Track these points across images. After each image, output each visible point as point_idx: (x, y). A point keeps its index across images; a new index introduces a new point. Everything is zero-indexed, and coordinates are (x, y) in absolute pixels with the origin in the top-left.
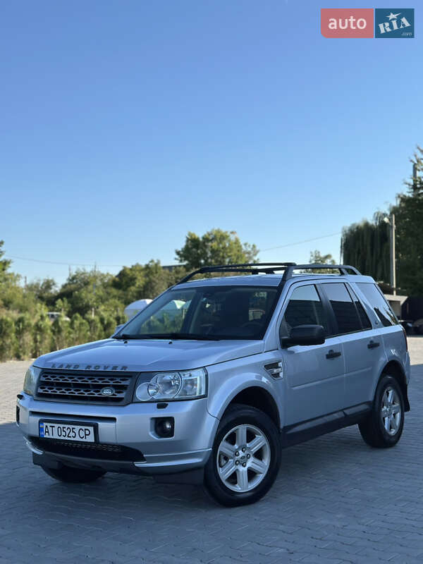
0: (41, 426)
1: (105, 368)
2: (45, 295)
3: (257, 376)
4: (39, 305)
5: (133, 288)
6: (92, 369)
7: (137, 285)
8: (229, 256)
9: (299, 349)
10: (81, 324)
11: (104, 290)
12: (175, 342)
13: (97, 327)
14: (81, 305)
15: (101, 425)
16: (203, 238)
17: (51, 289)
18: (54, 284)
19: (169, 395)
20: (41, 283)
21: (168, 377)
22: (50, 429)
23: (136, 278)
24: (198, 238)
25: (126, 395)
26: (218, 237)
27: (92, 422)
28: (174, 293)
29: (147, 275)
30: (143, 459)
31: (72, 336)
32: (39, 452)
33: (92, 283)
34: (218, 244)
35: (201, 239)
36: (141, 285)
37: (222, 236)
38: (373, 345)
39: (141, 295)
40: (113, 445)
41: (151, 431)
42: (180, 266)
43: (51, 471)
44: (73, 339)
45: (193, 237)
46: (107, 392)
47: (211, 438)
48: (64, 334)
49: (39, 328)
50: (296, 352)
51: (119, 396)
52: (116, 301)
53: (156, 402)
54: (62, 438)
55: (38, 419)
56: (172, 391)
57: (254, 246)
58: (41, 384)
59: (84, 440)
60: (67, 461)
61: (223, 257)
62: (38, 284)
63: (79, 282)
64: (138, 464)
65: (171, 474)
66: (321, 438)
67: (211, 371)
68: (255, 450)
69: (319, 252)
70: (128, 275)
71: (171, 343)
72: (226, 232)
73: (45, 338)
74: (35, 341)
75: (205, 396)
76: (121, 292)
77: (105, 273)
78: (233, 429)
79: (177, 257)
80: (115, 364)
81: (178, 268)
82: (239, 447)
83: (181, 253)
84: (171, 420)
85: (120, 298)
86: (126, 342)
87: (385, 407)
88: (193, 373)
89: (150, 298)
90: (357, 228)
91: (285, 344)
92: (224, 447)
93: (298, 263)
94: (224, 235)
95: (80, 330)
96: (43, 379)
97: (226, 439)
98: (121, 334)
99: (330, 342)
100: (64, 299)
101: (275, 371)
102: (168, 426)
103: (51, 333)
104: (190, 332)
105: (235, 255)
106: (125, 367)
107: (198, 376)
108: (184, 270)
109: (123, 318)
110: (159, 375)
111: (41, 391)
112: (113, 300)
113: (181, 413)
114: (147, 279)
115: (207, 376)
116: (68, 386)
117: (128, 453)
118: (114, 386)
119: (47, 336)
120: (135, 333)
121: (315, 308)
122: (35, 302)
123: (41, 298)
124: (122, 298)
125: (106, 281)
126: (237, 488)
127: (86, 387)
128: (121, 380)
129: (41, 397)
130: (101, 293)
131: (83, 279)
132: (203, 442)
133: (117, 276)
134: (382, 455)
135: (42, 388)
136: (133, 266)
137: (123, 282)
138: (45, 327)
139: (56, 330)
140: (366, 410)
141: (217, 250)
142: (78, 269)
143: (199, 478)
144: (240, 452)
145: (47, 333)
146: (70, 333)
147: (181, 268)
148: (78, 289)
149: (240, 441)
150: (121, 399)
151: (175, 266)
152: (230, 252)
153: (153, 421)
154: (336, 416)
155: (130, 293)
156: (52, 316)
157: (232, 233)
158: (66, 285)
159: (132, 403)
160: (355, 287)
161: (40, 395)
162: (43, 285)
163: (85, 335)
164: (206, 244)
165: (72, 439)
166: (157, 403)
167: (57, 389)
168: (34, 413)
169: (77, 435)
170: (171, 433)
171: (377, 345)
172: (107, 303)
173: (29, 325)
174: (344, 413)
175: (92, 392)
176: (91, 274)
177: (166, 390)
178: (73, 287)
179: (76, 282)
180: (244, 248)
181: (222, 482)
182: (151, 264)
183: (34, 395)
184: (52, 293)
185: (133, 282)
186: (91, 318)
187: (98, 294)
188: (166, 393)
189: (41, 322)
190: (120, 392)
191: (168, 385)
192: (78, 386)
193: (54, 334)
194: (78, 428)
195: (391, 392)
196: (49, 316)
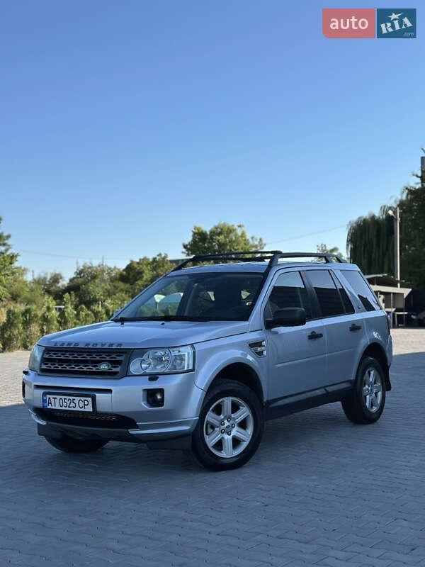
0: (45, 398)
1: (103, 345)
2: (53, 289)
3: (242, 354)
4: (47, 297)
5: (140, 282)
6: (90, 347)
7: (144, 279)
9: (283, 330)
10: (87, 315)
11: (111, 284)
12: (167, 324)
13: (102, 318)
14: (88, 298)
15: (99, 396)
16: (211, 232)
17: (58, 283)
18: (61, 278)
19: (159, 369)
20: (49, 277)
21: (160, 353)
22: (52, 400)
23: (143, 272)
24: (206, 232)
25: (121, 369)
26: (225, 230)
27: (91, 393)
28: (169, 279)
29: (154, 269)
30: (136, 427)
32: (43, 423)
33: (100, 277)
34: (225, 237)
35: (208, 233)
36: (149, 279)
37: (228, 229)
38: (355, 328)
40: (111, 415)
41: (143, 401)
43: (54, 441)
45: (200, 231)
46: (104, 367)
47: (198, 408)
49: (45, 320)
50: (280, 333)
51: (114, 370)
52: (124, 295)
53: (148, 375)
54: (63, 408)
55: (41, 392)
56: (162, 365)
57: (261, 240)
58: (44, 361)
59: (83, 410)
62: (45, 278)
63: (86, 276)
64: (132, 432)
67: (198, 348)
68: (239, 420)
69: (325, 246)
70: (136, 268)
71: (163, 324)
72: (233, 226)
74: (42, 331)
75: (193, 370)
76: (128, 285)
77: (113, 267)
78: (218, 401)
79: (184, 250)
80: (111, 341)
82: (225, 417)
83: (189, 247)
84: (161, 391)
85: (127, 292)
86: (123, 324)
87: (367, 386)
88: (181, 349)
90: (364, 220)
91: (269, 325)
92: (211, 417)
93: (284, 252)
94: (231, 228)
95: (86, 321)
96: (46, 356)
97: (213, 411)
98: (119, 317)
99: (311, 325)
100: (72, 292)
101: (259, 349)
102: (159, 397)
103: (58, 324)
104: (186, 314)
105: (242, 248)
106: (120, 345)
107: (187, 352)
110: (151, 352)
111: (44, 367)
112: (120, 294)
113: (170, 385)
114: (155, 272)
115: (194, 352)
116: (68, 362)
117: (123, 421)
118: (110, 362)
119: (54, 327)
120: (132, 316)
121: (299, 294)
122: (43, 295)
123: (48, 292)
124: (129, 292)
125: (113, 275)
126: (223, 454)
127: (85, 362)
128: (117, 356)
129: (45, 372)
130: (108, 287)
131: (91, 273)
132: (191, 410)
133: (124, 270)
134: (362, 430)
135: (45, 364)
136: (140, 260)
137: (131, 275)
138: (51, 318)
139: (63, 321)
140: (348, 387)
141: (224, 244)
142: (85, 263)
143: (187, 443)
144: (226, 421)
145: (53, 324)
146: (75, 324)
148: (85, 283)
149: (225, 412)
150: (116, 373)
151: (183, 260)
152: (237, 246)
153: (146, 393)
154: (319, 392)
155: (138, 287)
156: (60, 309)
157: (240, 226)
158: (74, 278)
159: (126, 376)
160: (339, 274)
161: (43, 371)
162: (50, 279)
164: (213, 237)
165: (73, 409)
166: (148, 377)
167: (59, 365)
168: (37, 387)
169: (77, 404)
170: (161, 403)
171: (358, 328)
172: (114, 296)
173: (36, 316)
174: (326, 390)
175: (90, 367)
176: (99, 268)
177: (157, 365)
178: (80, 280)
179: (84, 276)
180: (251, 242)
181: (208, 447)
182: (158, 258)
183: (38, 370)
184: (59, 287)
185: (140, 276)
186: (98, 310)
187: (106, 287)
188: (157, 367)
189: (47, 314)
190: (115, 367)
191: (159, 360)
192: (77, 362)
193: (60, 325)
194: (77, 399)
195: (372, 372)
196: (56, 309)
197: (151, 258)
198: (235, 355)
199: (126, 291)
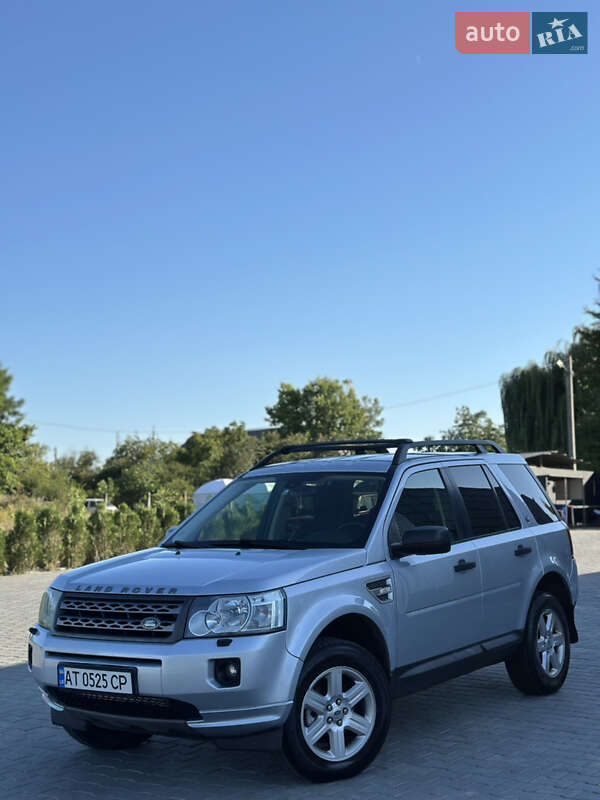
0: (61, 672)
1: (148, 590)
2: (83, 474)
3: (357, 600)
4: (73, 489)
5: (206, 463)
6: (130, 592)
7: (212, 459)
8: (341, 416)
9: (415, 559)
10: (130, 517)
11: (166, 466)
12: (245, 552)
13: (152, 521)
14: (132, 487)
15: (142, 669)
16: (305, 391)
17: (91, 464)
18: (95, 458)
19: (234, 627)
20: (77, 457)
21: (234, 603)
22: (73, 676)
23: (210, 448)
24: (298, 391)
25: (176, 628)
26: (326, 388)
27: (129, 666)
29: (226, 444)
30: (198, 717)
31: (116, 534)
32: (59, 708)
33: (149, 456)
34: (326, 398)
35: (302, 392)
36: (219, 459)
37: (330, 386)
38: (522, 550)
39: (218, 472)
40: (157, 698)
41: (209, 676)
42: (272, 430)
43: (77, 734)
44: (118, 539)
45: (290, 389)
46: (149, 625)
47: (292, 687)
48: (106, 532)
49: (70, 525)
50: (412, 564)
51: (165, 629)
52: (183, 481)
53: (216, 637)
54: (89, 688)
55: (55, 662)
56: (238, 622)
57: (376, 401)
58: (62, 613)
59: (118, 691)
60: (96, 720)
61: (333, 417)
62: (72, 459)
63: (130, 455)
64: (193, 724)
65: (242, 736)
66: (455, 681)
67: (291, 593)
68: (353, 702)
69: (468, 409)
70: (200, 444)
71: (238, 554)
72: (337, 381)
73: (80, 539)
74: (65, 542)
75: (283, 628)
76: (189, 468)
77: (167, 442)
78: (323, 674)
79: (268, 417)
80: (161, 584)
81: (269, 433)
82: (332, 698)
83: (274, 412)
84: (236, 662)
85: (188, 477)
86: (178, 553)
87: (542, 638)
88: (266, 596)
89: (230, 478)
90: (523, 372)
91: (396, 553)
92: (311, 698)
93: (414, 441)
94: (333, 385)
95: (129, 526)
96: (64, 606)
97: (314, 688)
99: (459, 549)
100: (110, 479)
101: (382, 591)
102: (233, 671)
103: (88, 532)
104: (271, 537)
105: (350, 413)
106: (174, 590)
107: (274, 600)
108: (278, 436)
109: (189, 508)
110: (221, 600)
111: (61, 623)
112: (178, 479)
113: (249, 652)
114: (227, 448)
115: (285, 601)
116: (96, 615)
117: (178, 709)
118: (159, 616)
119: (82, 537)
120: (192, 540)
121: (438, 498)
122: (68, 485)
123: (77, 478)
124: (191, 477)
125: (168, 453)
126: (330, 756)
127: (122, 617)
128: (169, 607)
129: (62, 631)
130: (161, 470)
131: (136, 450)
132: (281, 692)
133: (183, 446)
135: (62, 619)
136: (206, 431)
137: (192, 453)
138: (78, 523)
139: (95, 527)
140: (515, 642)
141: (324, 408)
142: (129, 437)
144: (334, 704)
145: (81, 532)
146: (113, 531)
147: (274, 433)
148: (129, 465)
149: (333, 690)
150: (167, 634)
151: (266, 431)
152: (342, 410)
153: (213, 664)
154: (472, 652)
155: (203, 469)
156: (93, 504)
157: (346, 382)
158: (112, 458)
159: (184, 638)
160: (496, 470)
161: (59, 629)
162: (80, 460)
163: (134, 534)
164: (310, 398)
165: (102, 690)
166: (216, 640)
167: (83, 621)
168: (51, 654)
169: (109, 684)
170: (236, 680)
171: (528, 551)
172: (169, 484)
173: (56, 521)
174: (482, 647)
175: (129, 624)
176: (148, 443)
177: (230, 621)
178: (122, 461)
179: (126, 455)
180: (362, 404)
181: (308, 747)
182: (231, 428)
183: (52, 629)
184: (92, 471)
185: (205, 454)
186: (146, 509)
187: (157, 471)
188: (230, 624)
189: (73, 517)
190: (166, 625)
191: (233, 613)
192: (110, 616)
193: (92, 533)
194: (110, 674)
195: (550, 617)
196: (86, 504)
197: (221, 428)
198: (347, 601)
199: (186, 475)
